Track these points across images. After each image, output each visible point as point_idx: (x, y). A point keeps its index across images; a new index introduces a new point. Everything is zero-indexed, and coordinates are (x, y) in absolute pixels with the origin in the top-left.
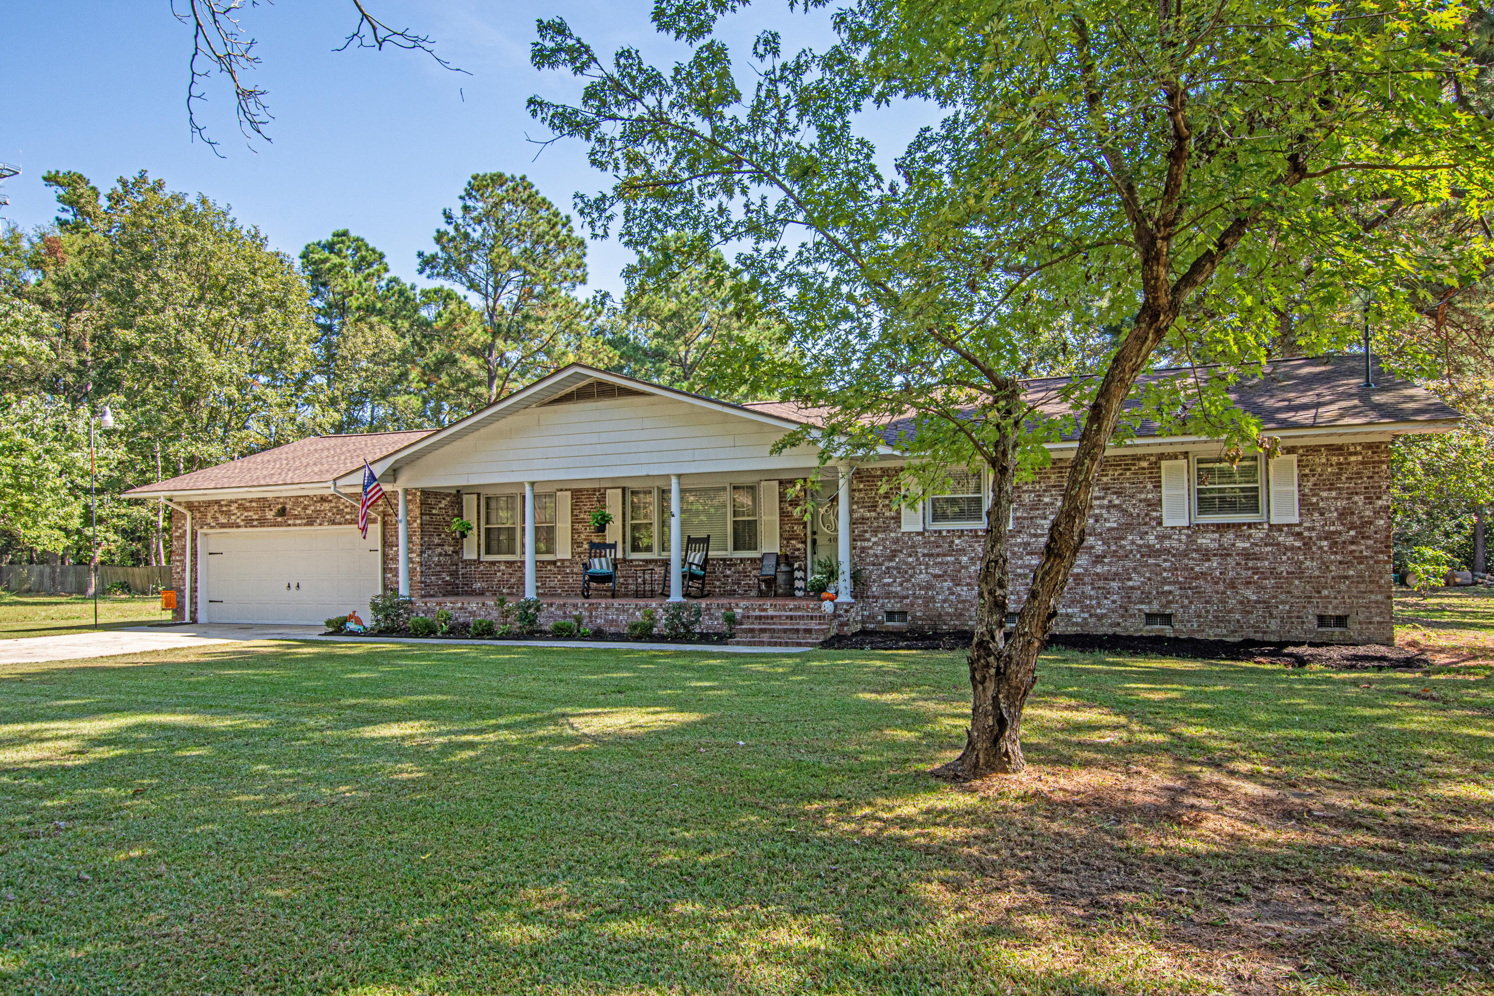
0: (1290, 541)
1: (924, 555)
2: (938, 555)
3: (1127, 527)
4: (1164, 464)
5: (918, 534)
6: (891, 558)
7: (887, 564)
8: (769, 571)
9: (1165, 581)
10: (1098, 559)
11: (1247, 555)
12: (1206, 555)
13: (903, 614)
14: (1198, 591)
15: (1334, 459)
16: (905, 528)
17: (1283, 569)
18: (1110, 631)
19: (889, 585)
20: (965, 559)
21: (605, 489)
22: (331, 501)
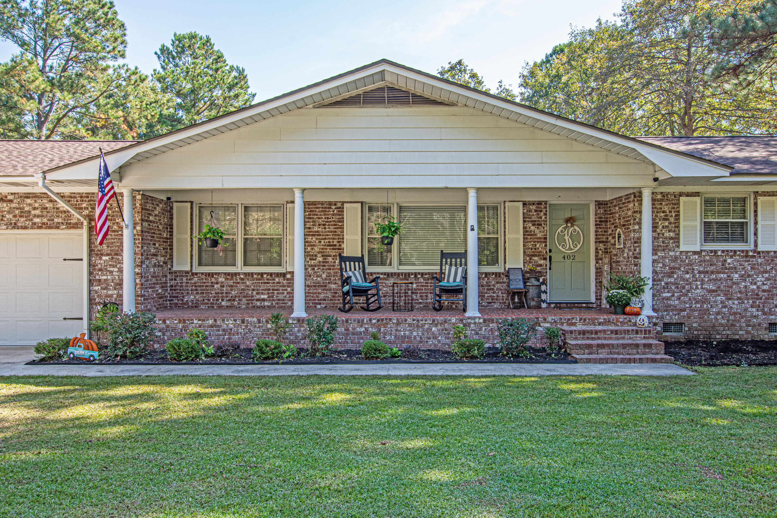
1: (700, 272)
2: (712, 272)
5: (695, 253)
7: (666, 280)
8: (517, 285)
13: (680, 325)
16: (683, 248)
19: (668, 299)
20: (736, 276)
21: (343, 203)
22: (11, 201)
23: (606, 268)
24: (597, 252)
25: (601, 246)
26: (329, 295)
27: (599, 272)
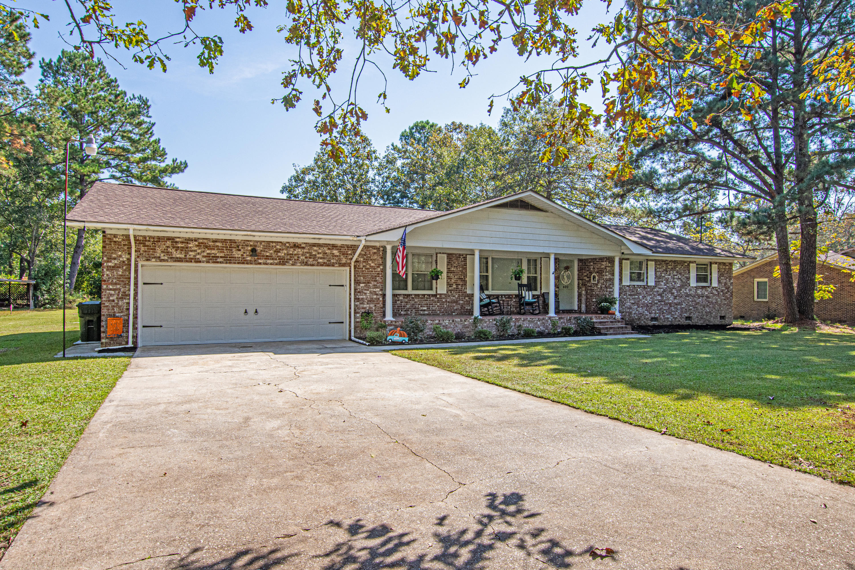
0: (715, 292)
1: (629, 295)
2: (633, 295)
3: (682, 286)
4: (691, 264)
5: (628, 286)
9: (690, 306)
11: (707, 297)
12: (699, 296)
14: (697, 309)
15: (724, 267)
16: (623, 284)
17: (714, 301)
18: (678, 323)
20: (641, 297)
21: (466, 255)
22: (303, 248)
23: (583, 292)
24: (578, 284)
25: (581, 282)
26: (459, 307)
27: (580, 295)
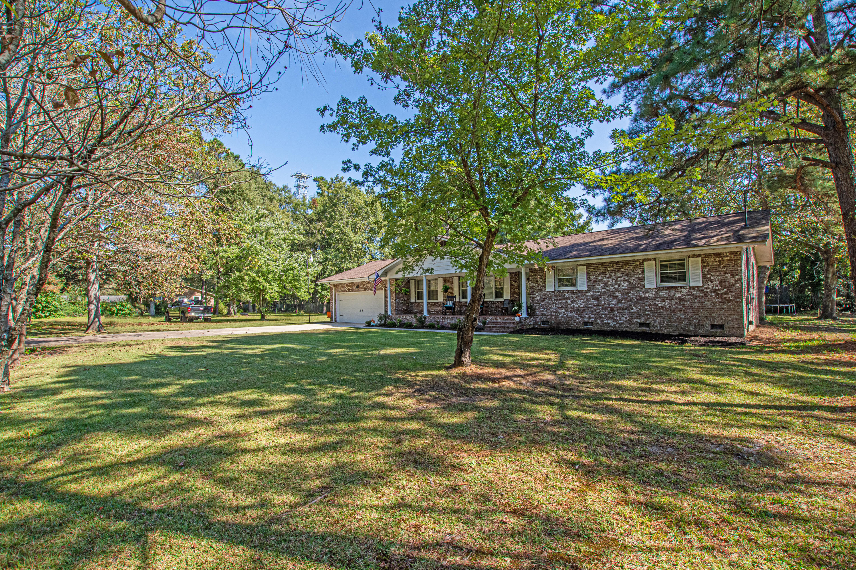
0: (699, 293)
1: (555, 300)
2: (560, 300)
3: (631, 289)
4: (645, 263)
5: (553, 292)
6: (543, 301)
7: (541, 303)
8: (506, 305)
9: (646, 310)
10: (620, 301)
11: (680, 299)
12: (663, 299)
13: (547, 322)
14: (660, 315)
15: (717, 259)
16: (547, 290)
17: (696, 305)
18: (625, 329)
19: (542, 311)
20: (569, 301)
21: (453, 277)
